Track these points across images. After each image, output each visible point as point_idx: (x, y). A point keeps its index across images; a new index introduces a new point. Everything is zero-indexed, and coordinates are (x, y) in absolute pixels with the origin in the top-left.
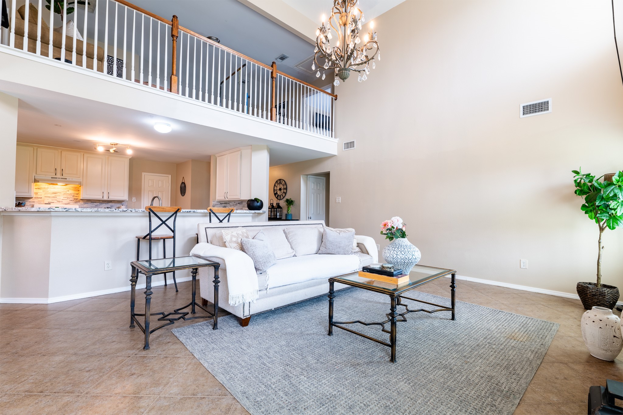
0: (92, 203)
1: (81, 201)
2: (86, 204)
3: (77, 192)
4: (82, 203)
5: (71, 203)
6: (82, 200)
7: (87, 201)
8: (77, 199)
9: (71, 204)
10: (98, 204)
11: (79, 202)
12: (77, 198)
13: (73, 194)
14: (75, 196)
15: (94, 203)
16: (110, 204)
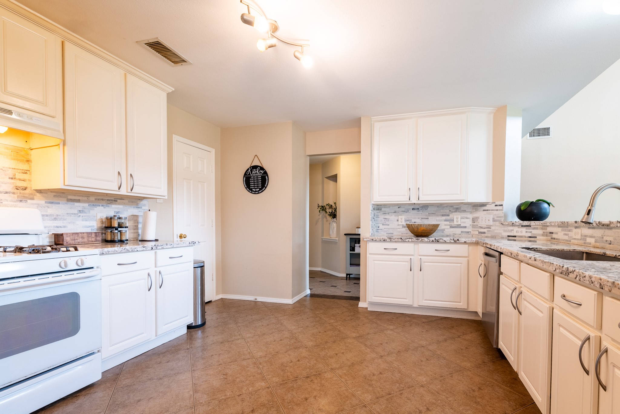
0: (70, 204)
1: (38, 195)
2: (54, 206)
3: (25, 167)
4: (40, 200)
5: (7, 200)
6: (40, 191)
7: (54, 196)
8: (25, 189)
9: (6, 206)
10: (86, 205)
11: (32, 199)
12: (24, 184)
13: (10, 173)
14: (17, 177)
15: (77, 204)
16: (113, 206)
